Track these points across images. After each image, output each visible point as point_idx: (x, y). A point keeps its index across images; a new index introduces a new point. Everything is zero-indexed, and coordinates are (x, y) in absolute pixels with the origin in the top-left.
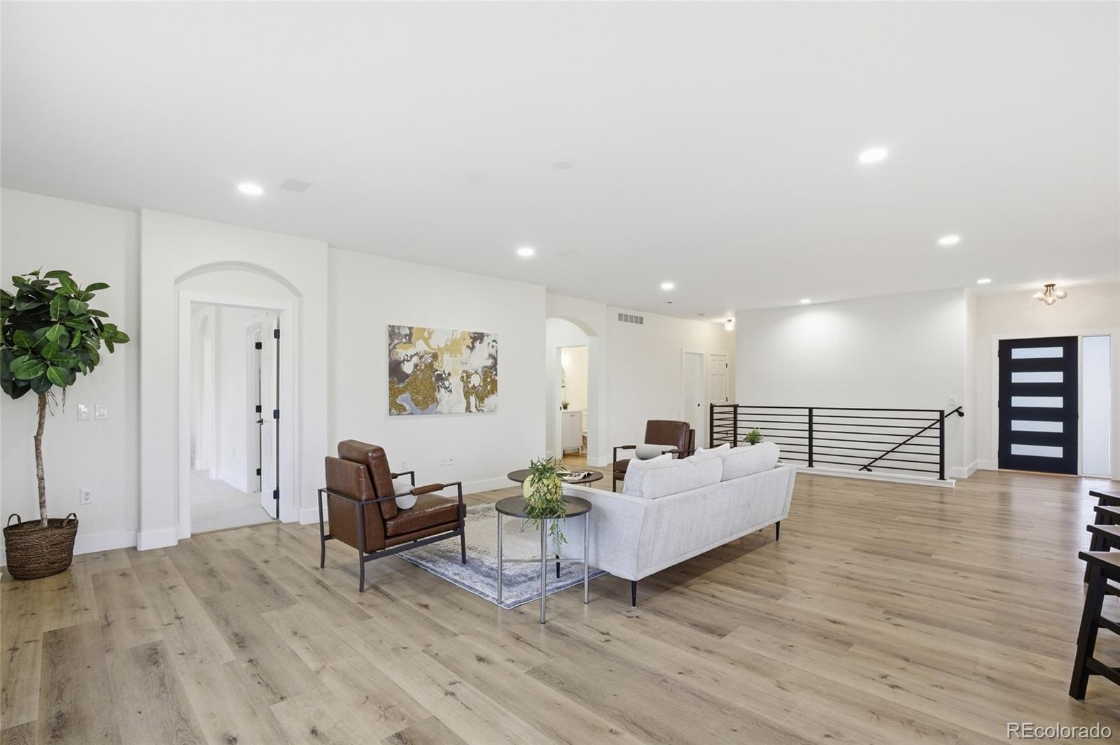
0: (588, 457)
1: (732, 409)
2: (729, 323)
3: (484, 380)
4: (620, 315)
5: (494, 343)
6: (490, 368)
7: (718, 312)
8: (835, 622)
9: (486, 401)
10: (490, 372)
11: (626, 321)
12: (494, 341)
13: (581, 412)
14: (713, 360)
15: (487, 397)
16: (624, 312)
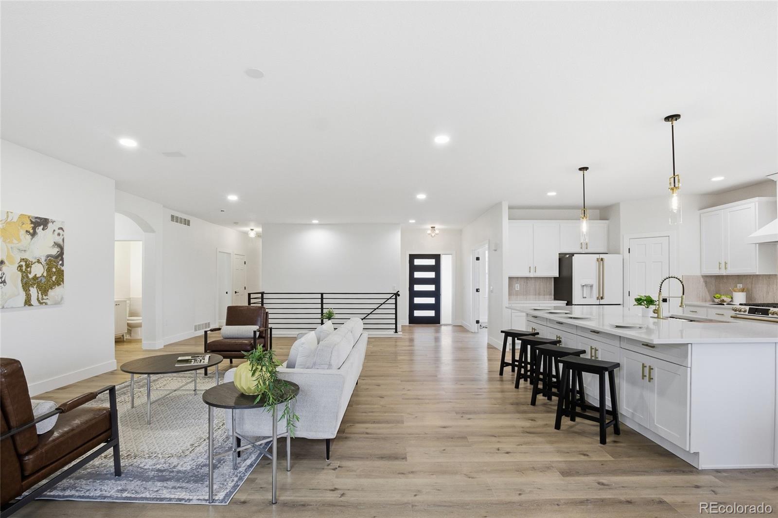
0: (143, 342)
1: (260, 295)
2: (254, 231)
3: (49, 270)
4: (172, 217)
5: (61, 231)
6: (56, 257)
7: (245, 223)
8: (445, 427)
9: (51, 293)
10: (56, 262)
11: (177, 222)
12: (61, 229)
13: (125, 301)
14: (237, 259)
15: (52, 288)
16: (176, 214)
